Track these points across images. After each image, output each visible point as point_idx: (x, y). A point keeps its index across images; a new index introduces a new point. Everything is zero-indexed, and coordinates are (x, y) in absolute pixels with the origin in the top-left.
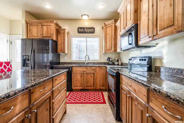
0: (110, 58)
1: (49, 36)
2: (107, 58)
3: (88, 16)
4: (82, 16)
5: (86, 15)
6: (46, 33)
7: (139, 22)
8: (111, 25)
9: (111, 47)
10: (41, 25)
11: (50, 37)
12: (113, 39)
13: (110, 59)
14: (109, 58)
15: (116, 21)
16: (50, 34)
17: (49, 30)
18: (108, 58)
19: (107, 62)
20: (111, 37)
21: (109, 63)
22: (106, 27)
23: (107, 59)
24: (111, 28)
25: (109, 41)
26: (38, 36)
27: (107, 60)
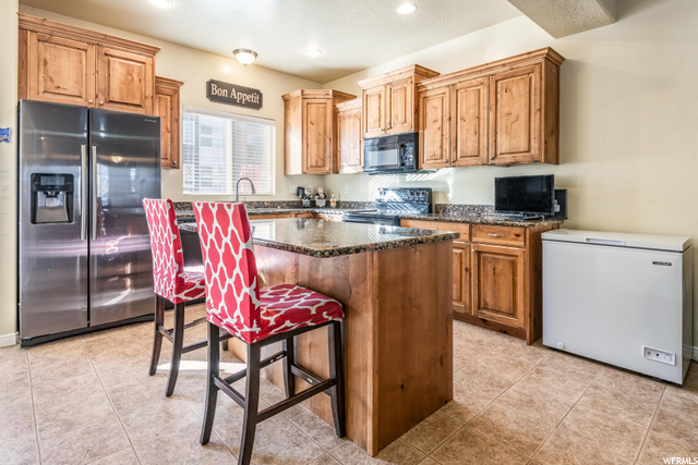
0: (303, 189)
1: (137, 102)
2: (295, 188)
3: (256, 55)
4: (236, 51)
5: (250, 52)
6: (121, 89)
7: (421, 132)
8: (321, 101)
9: (324, 160)
10: (98, 53)
11: (140, 106)
12: (328, 140)
13: (306, 192)
14: (300, 190)
15: (339, 96)
16: (138, 96)
17: (136, 79)
18: (299, 188)
19: (296, 199)
20: (322, 132)
21: (301, 202)
22: (306, 101)
23: (295, 191)
24: (321, 111)
25: (318, 143)
26: (81, 93)
27: (298, 195)
